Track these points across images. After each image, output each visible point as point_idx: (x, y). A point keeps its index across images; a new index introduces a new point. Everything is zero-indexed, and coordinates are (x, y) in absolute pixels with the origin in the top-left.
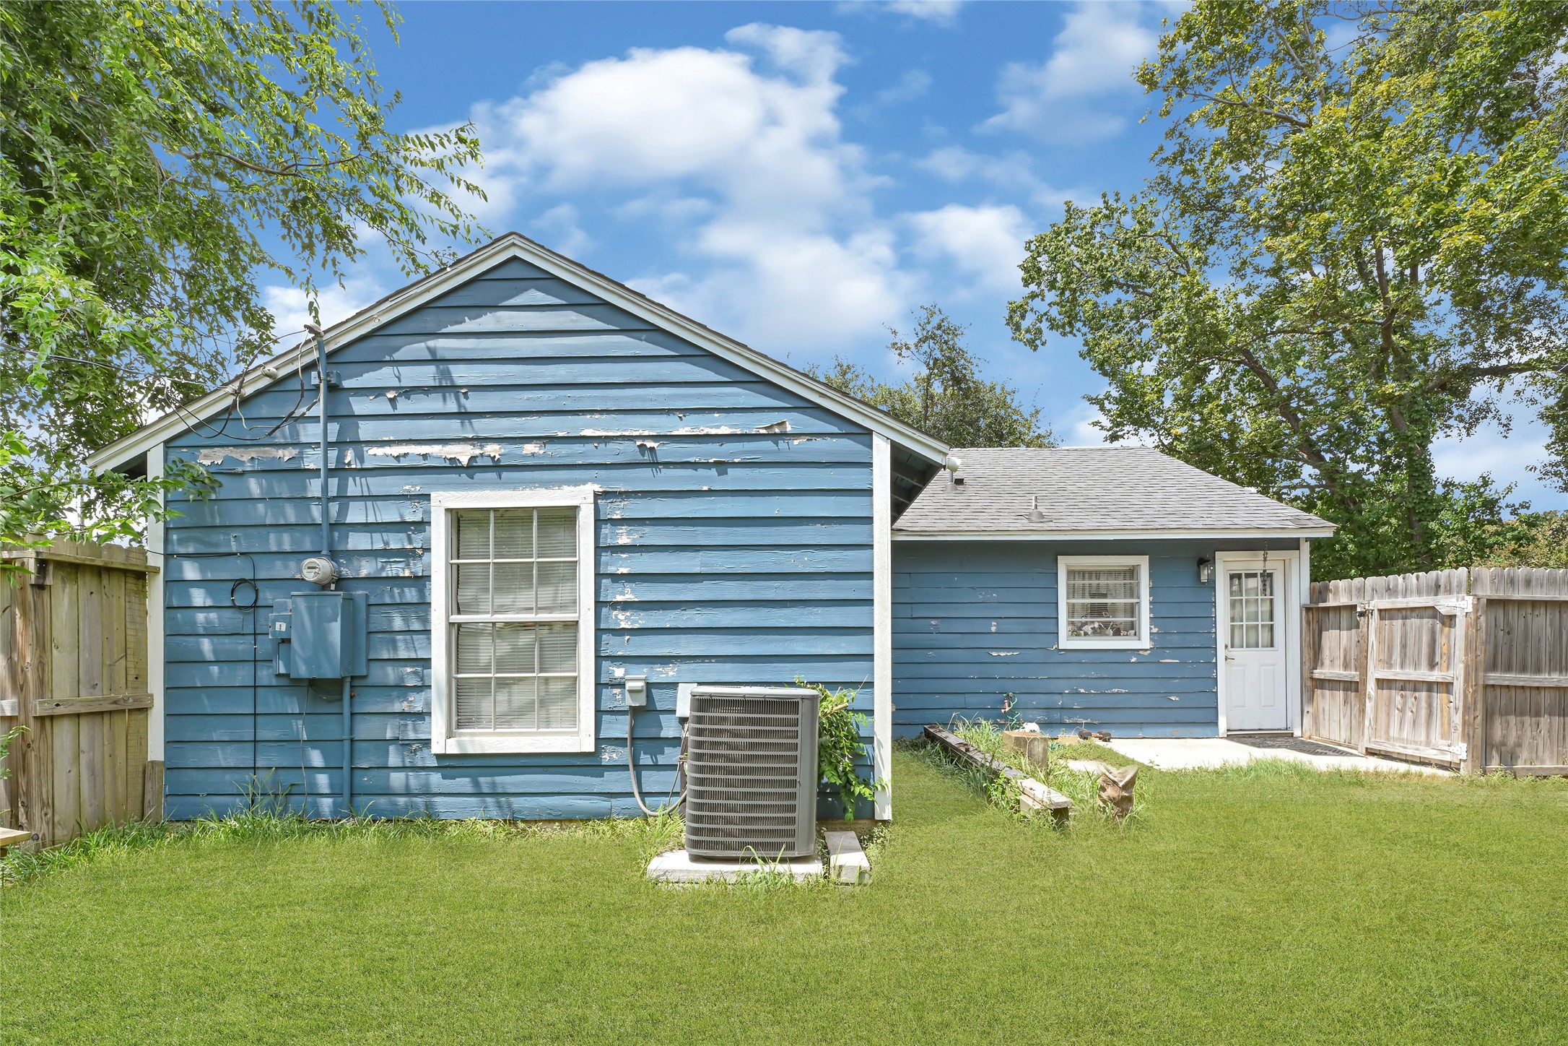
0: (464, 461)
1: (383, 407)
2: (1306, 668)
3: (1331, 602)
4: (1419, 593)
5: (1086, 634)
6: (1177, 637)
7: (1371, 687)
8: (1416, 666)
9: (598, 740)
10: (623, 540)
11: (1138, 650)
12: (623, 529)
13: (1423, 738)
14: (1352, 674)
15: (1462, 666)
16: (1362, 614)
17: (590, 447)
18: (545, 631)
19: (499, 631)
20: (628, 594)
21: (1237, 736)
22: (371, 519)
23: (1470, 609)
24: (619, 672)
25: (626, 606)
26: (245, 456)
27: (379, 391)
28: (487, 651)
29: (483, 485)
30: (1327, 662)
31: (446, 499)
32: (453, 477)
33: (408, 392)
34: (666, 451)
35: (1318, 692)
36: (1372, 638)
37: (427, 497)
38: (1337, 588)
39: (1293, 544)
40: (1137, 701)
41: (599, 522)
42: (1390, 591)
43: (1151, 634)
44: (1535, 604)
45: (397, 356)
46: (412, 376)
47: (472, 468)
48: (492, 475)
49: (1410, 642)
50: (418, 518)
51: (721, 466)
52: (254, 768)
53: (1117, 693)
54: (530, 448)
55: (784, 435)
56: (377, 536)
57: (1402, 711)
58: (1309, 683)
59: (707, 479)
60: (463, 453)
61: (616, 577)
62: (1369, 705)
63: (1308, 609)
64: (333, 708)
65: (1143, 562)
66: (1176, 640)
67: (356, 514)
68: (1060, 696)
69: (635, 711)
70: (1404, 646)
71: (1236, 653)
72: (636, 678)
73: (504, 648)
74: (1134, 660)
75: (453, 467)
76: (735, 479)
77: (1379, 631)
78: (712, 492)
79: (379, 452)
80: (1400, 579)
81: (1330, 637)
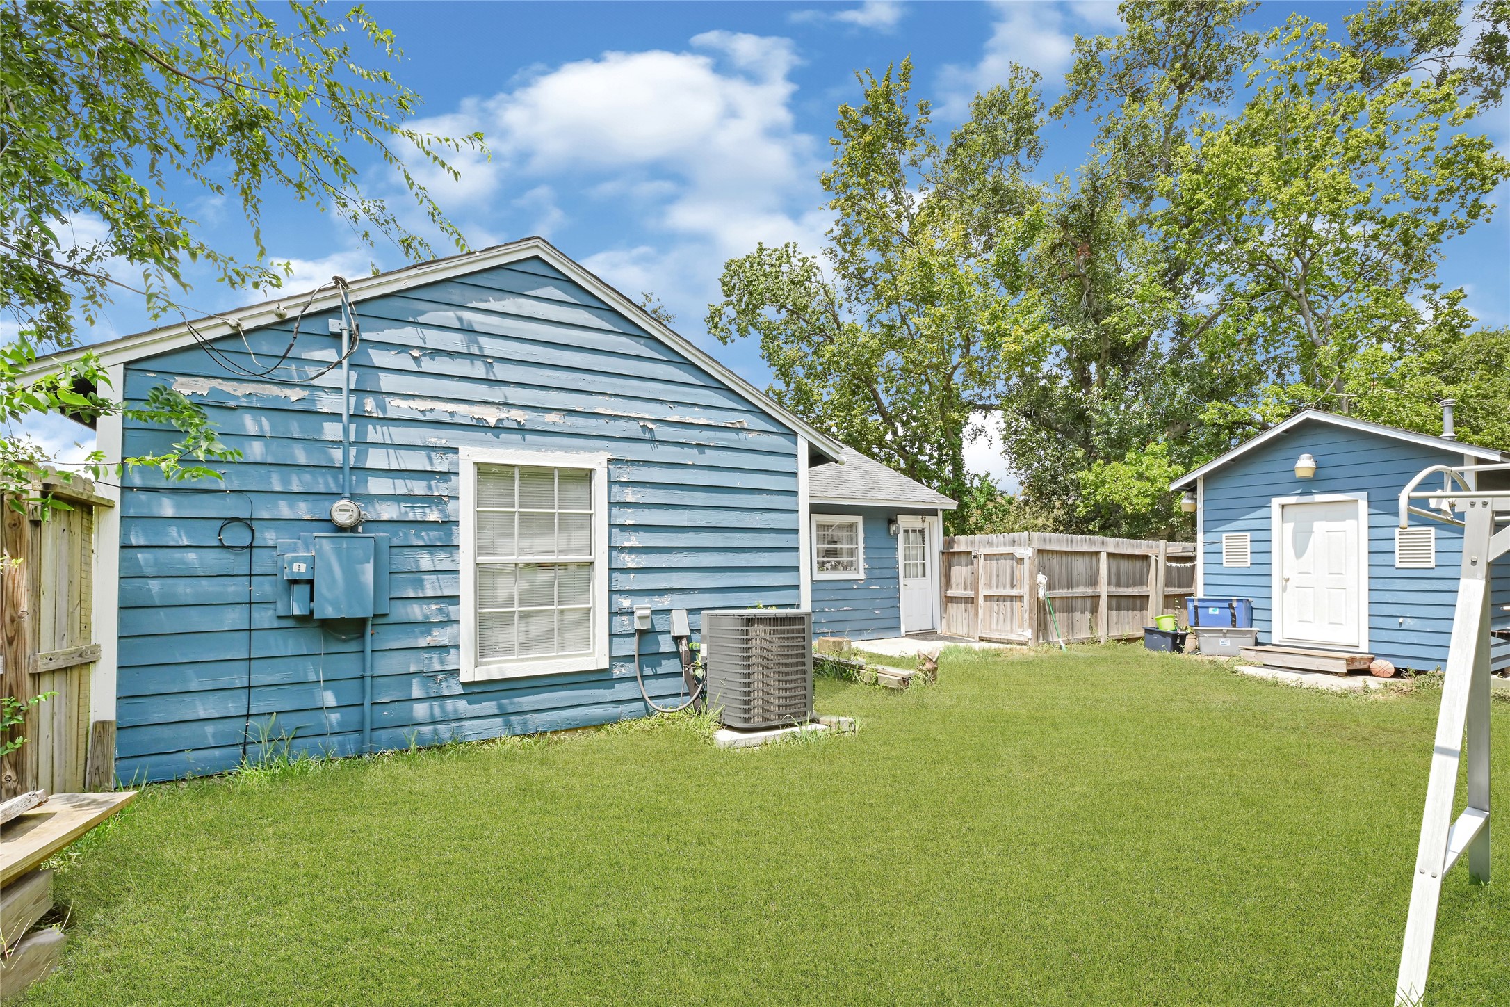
0: (492, 422)
1: (405, 362)
2: (943, 589)
3: (956, 550)
4: (1005, 545)
5: (827, 570)
6: (878, 571)
7: (981, 599)
8: (1004, 587)
9: (612, 659)
10: (630, 498)
11: (857, 580)
12: (629, 490)
13: (1009, 628)
14: (969, 593)
15: (1028, 587)
16: (975, 557)
17: (602, 422)
19: (517, 571)
20: (633, 540)
21: (912, 635)
22: (394, 466)
23: (1031, 555)
24: (626, 603)
25: (632, 550)
26: (241, 390)
27: (403, 348)
29: (507, 444)
30: (954, 586)
31: (472, 453)
32: (479, 435)
33: (433, 353)
34: (661, 432)
35: (949, 604)
36: (981, 571)
37: (455, 450)
38: (959, 540)
39: (933, 513)
40: (857, 615)
41: (611, 483)
42: (990, 543)
43: (864, 569)
44: (1053, 552)
45: (420, 319)
47: (498, 429)
48: (517, 437)
49: (1001, 574)
50: (444, 467)
51: (701, 447)
52: (248, 716)
53: (846, 610)
54: (551, 418)
55: (744, 429)
56: (399, 482)
57: (997, 613)
58: (944, 599)
59: (691, 456)
60: (491, 416)
61: (623, 527)
62: (980, 611)
63: (943, 553)
64: (353, 646)
65: (859, 520)
66: (877, 573)
67: (376, 459)
69: (641, 633)
70: (998, 576)
71: (910, 581)
72: (643, 607)
74: (854, 587)
75: (481, 426)
76: (711, 457)
77: (985, 567)
78: (694, 466)
79: (404, 404)
80: (994, 536)
81: (956, 571)
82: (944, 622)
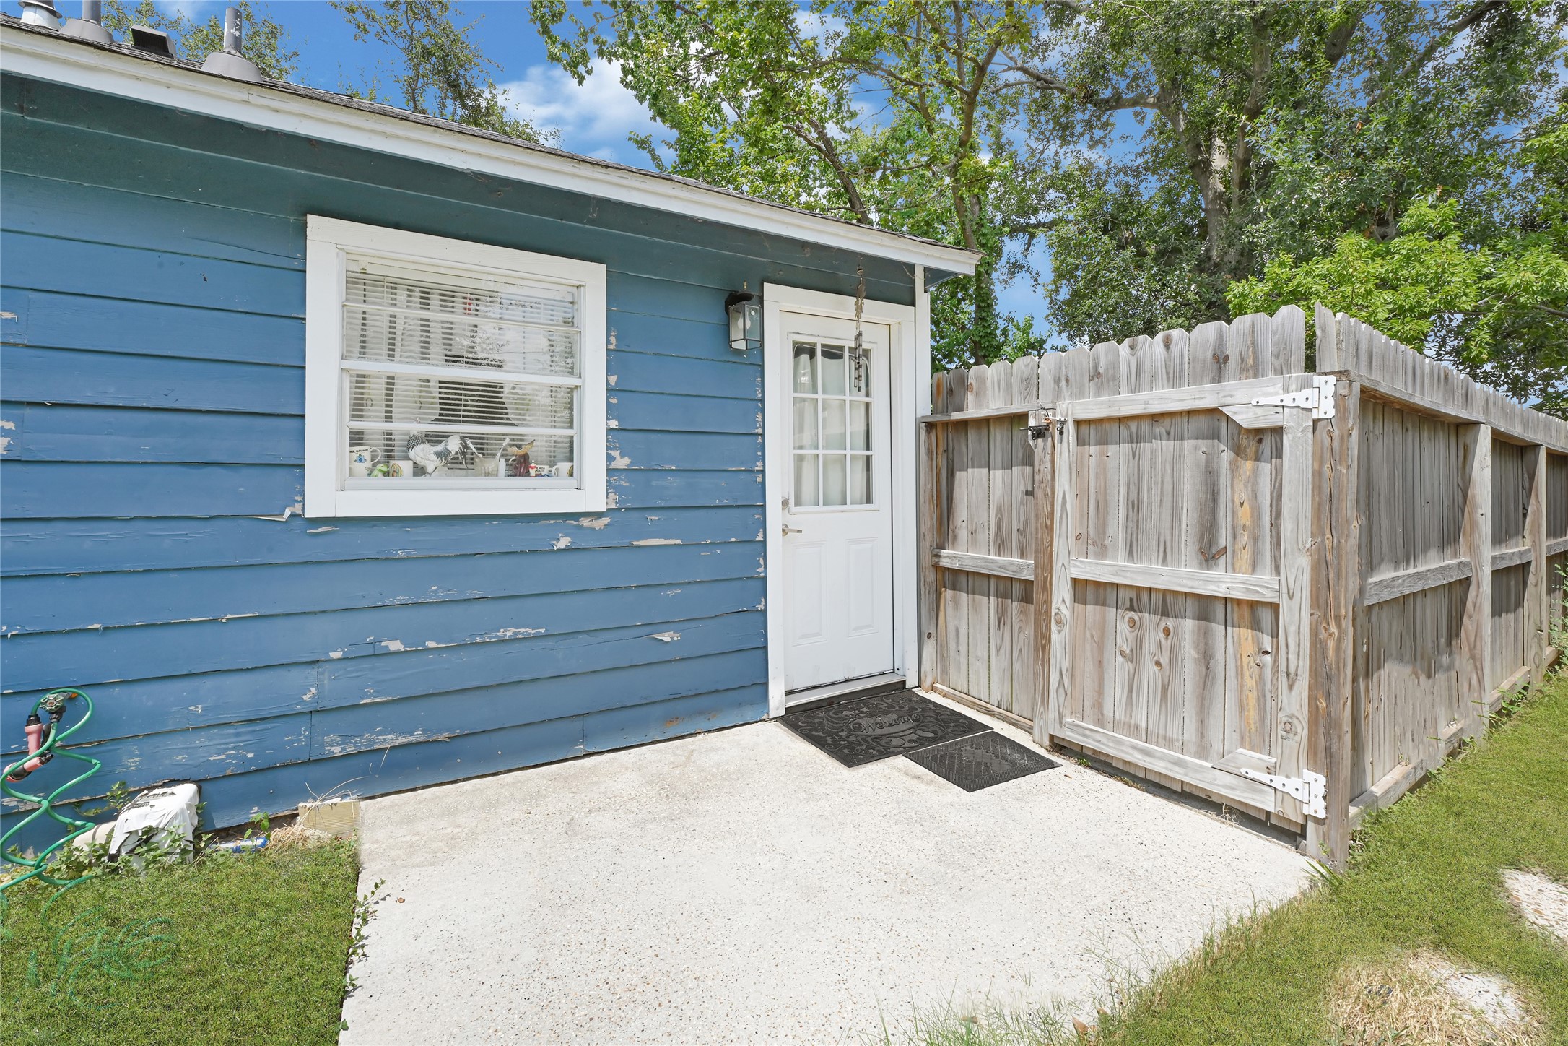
2: (928, 543)
3: (973, 410)
4: (1173, 378)
5: (419, 471)
6: (676, 482)
7: (1062, 595)
8: (1167, 554)
11: (576, 516)
13: (1190, 731)
14: (1017, 564)
15: (1305, 565)
16: (1039, 433)
23: (1327, 410)
30: (963, 534)
35: (948, 594)
36: (1063, 485)
38: (982, 380)
42: (1102, 377)
43: (610, 472)
49: (1151, 496)
53: (513, 640)
57: (1133, 657)
58: (931, 576)
62: (1058, 638)
63: (930, 426)
66: (673, 488)
68: (312, 672)
70: (1135, 506)
71: (806, 517)
74: (563, 543)
77: (1078, 470)
80: (1124, 349)
81: (969, 483)
82: (930, 649)
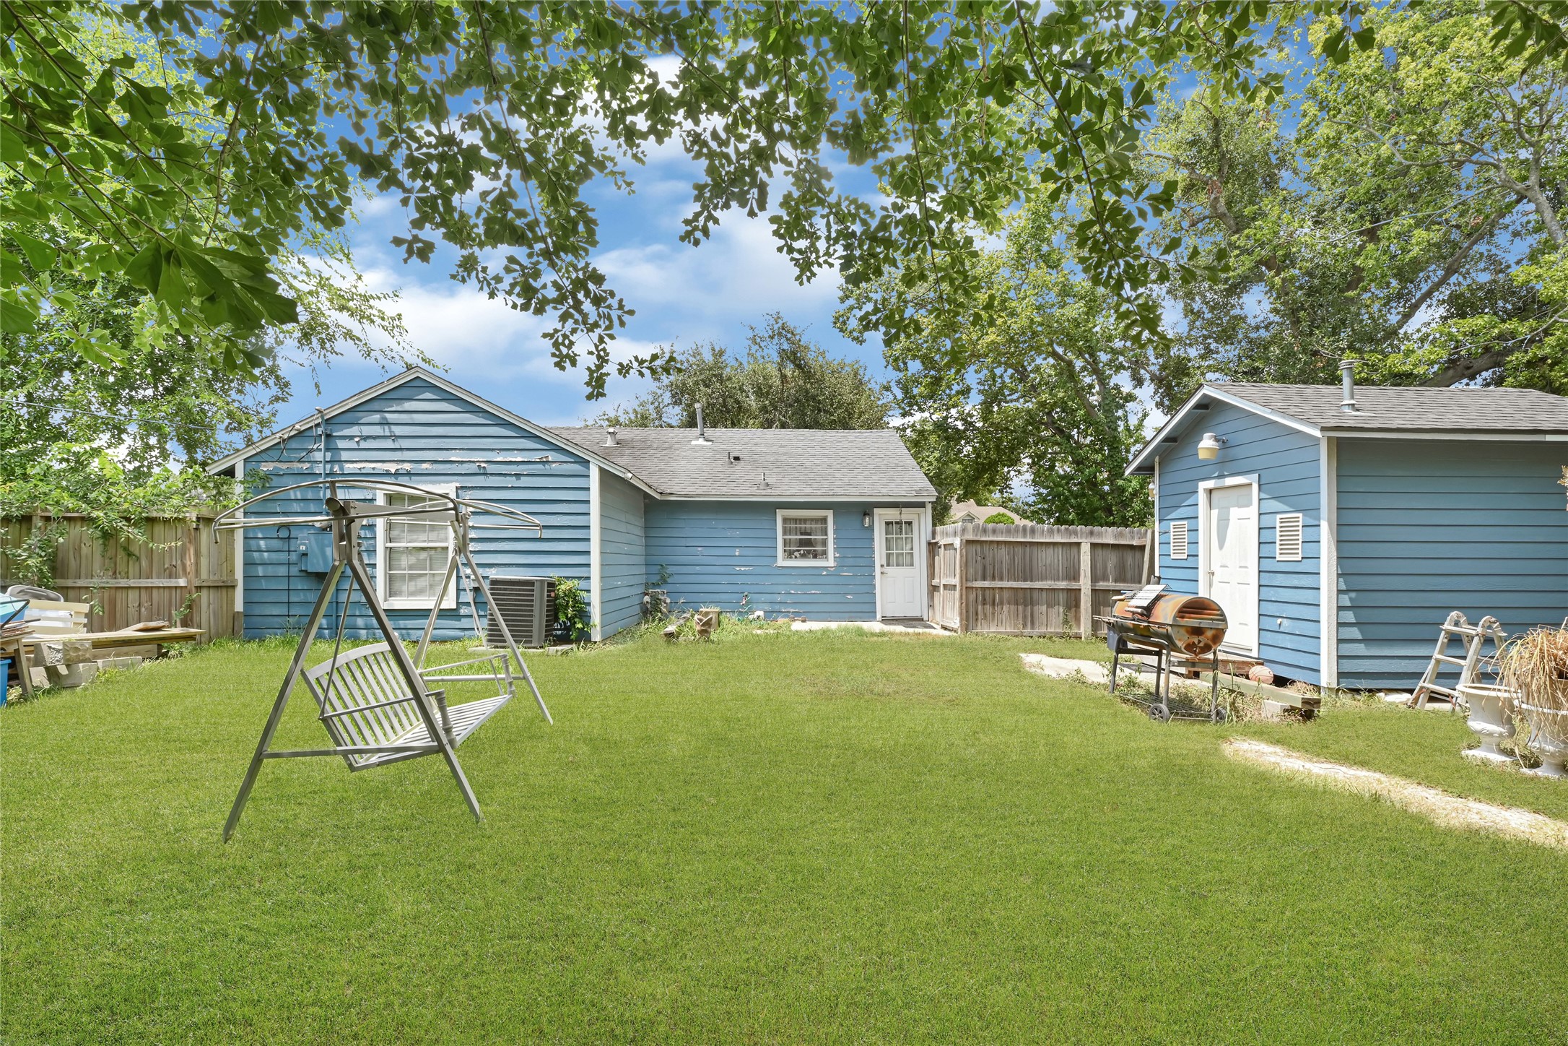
0: (393, 471)
1: (352, 444)
2: (929, 579)
5: (795, 558)
6: (850, 560)
8: (952, 576)
9: (458, 604)
11: (828, 567)
13: (952, 617)
15: (958, 576)
17: (454, 465)
18: (433, 552)
19: (409, 551)
20: (472, 535)
23: (959, 545)
25: (472, 540)
26: (284, 466)
27: (351, 437)
28: (405, 561)
32: (386, 479)
33: (365, 438)
34: (491, 468)
40: (826, 599)
43: (834, 557)
45: (361, 421)
46: (367, 431)
47: (397, 474)
48: (406, 478)
50: (370, 497)
51: (518, 476)
52: (289, 615)
54: (425, 466)
55: (548, 462)
57: (949, 602)
59: (511, 482)
60: (392, 468)
62: (942, 600)
65: (829, 513)
69: (475, 590)
73: (413, 560)
74: (825, 573)
75: (388, 474)
76: (525, 481)
78: (513, 488)
79: (351, 466)
